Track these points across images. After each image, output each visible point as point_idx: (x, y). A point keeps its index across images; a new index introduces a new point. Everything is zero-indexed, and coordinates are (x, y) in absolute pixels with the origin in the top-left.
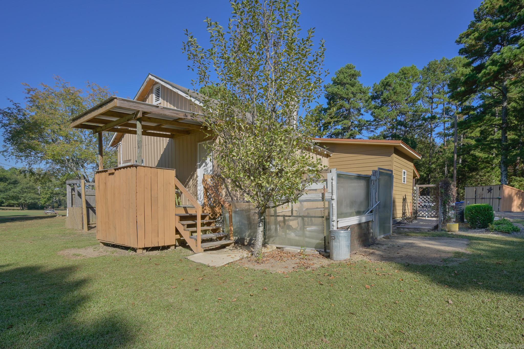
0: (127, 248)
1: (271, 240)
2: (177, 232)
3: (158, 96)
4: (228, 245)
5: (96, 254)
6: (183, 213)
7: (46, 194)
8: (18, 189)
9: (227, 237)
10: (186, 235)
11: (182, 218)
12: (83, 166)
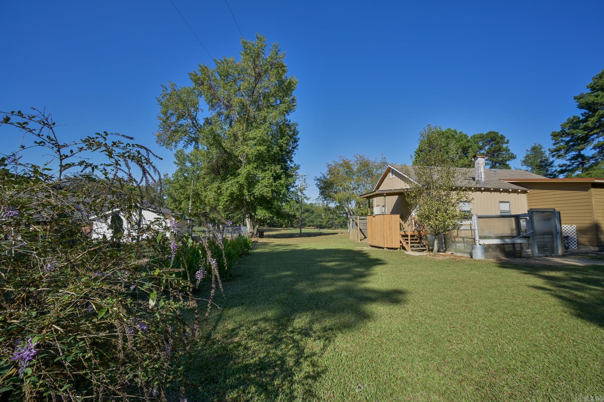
0: (380, 248)
1: (448, 249)
2: (401, 242)
3: (393, 174)
4: (425, 250)
5: (368, 249)
6: (403, 234)
7: (326, 219)
8: (314, 216)
9: (424, 246)
10: (404, 244)
11: (403, 236)
12: (350, 203)
